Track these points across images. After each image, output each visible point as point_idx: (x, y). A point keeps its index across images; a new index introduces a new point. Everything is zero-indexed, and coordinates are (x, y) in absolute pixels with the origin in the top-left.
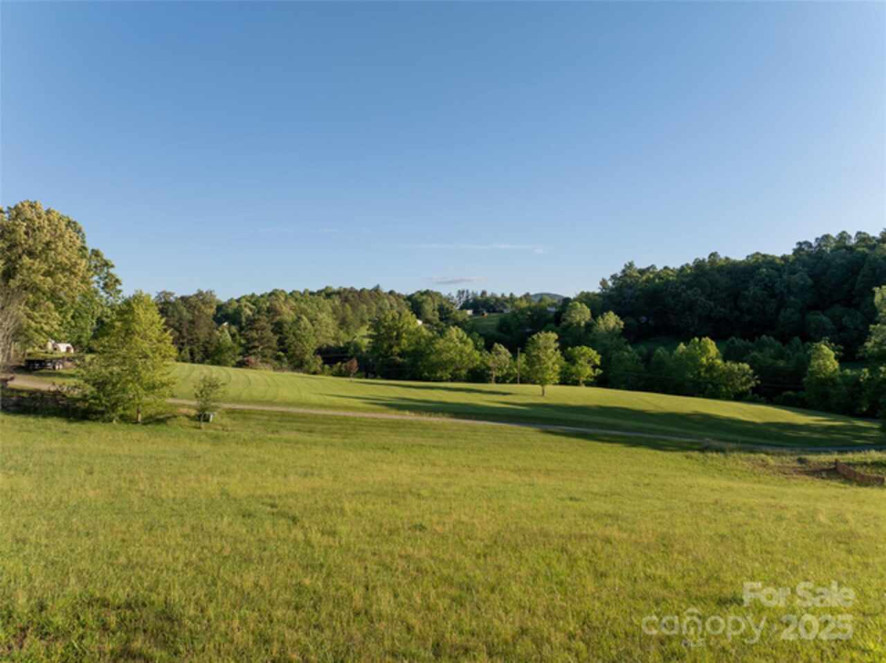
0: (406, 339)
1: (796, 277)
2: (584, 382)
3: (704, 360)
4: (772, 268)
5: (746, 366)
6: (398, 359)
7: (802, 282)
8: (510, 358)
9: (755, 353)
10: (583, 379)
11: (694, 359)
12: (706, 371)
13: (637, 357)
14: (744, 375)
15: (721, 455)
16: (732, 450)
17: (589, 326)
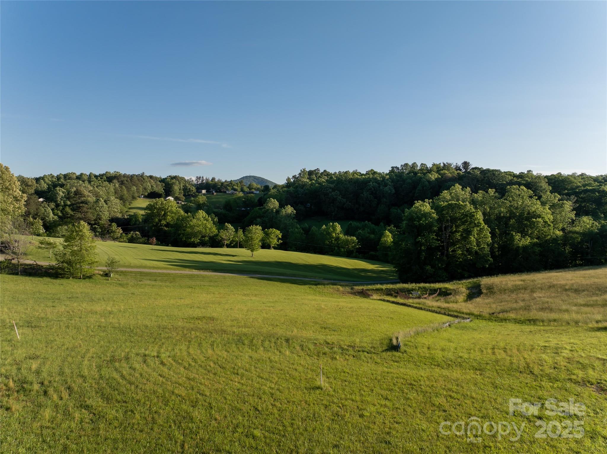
0: (170, 216)
1: (386, 189)
2: (273, 247)
3: (334, 235)
4: (376, 182)
5: (355, 238)
6: (166, 229)
7: (389, 191)
8: (234, 232)
9: (360, 231)
10: (272, 245)
11: (329, 234)
12: (335, 240)
13: (302, 231)
14: (353, 243)
15: (323, 286)
16: (328, 284)
17: (278, 212)
